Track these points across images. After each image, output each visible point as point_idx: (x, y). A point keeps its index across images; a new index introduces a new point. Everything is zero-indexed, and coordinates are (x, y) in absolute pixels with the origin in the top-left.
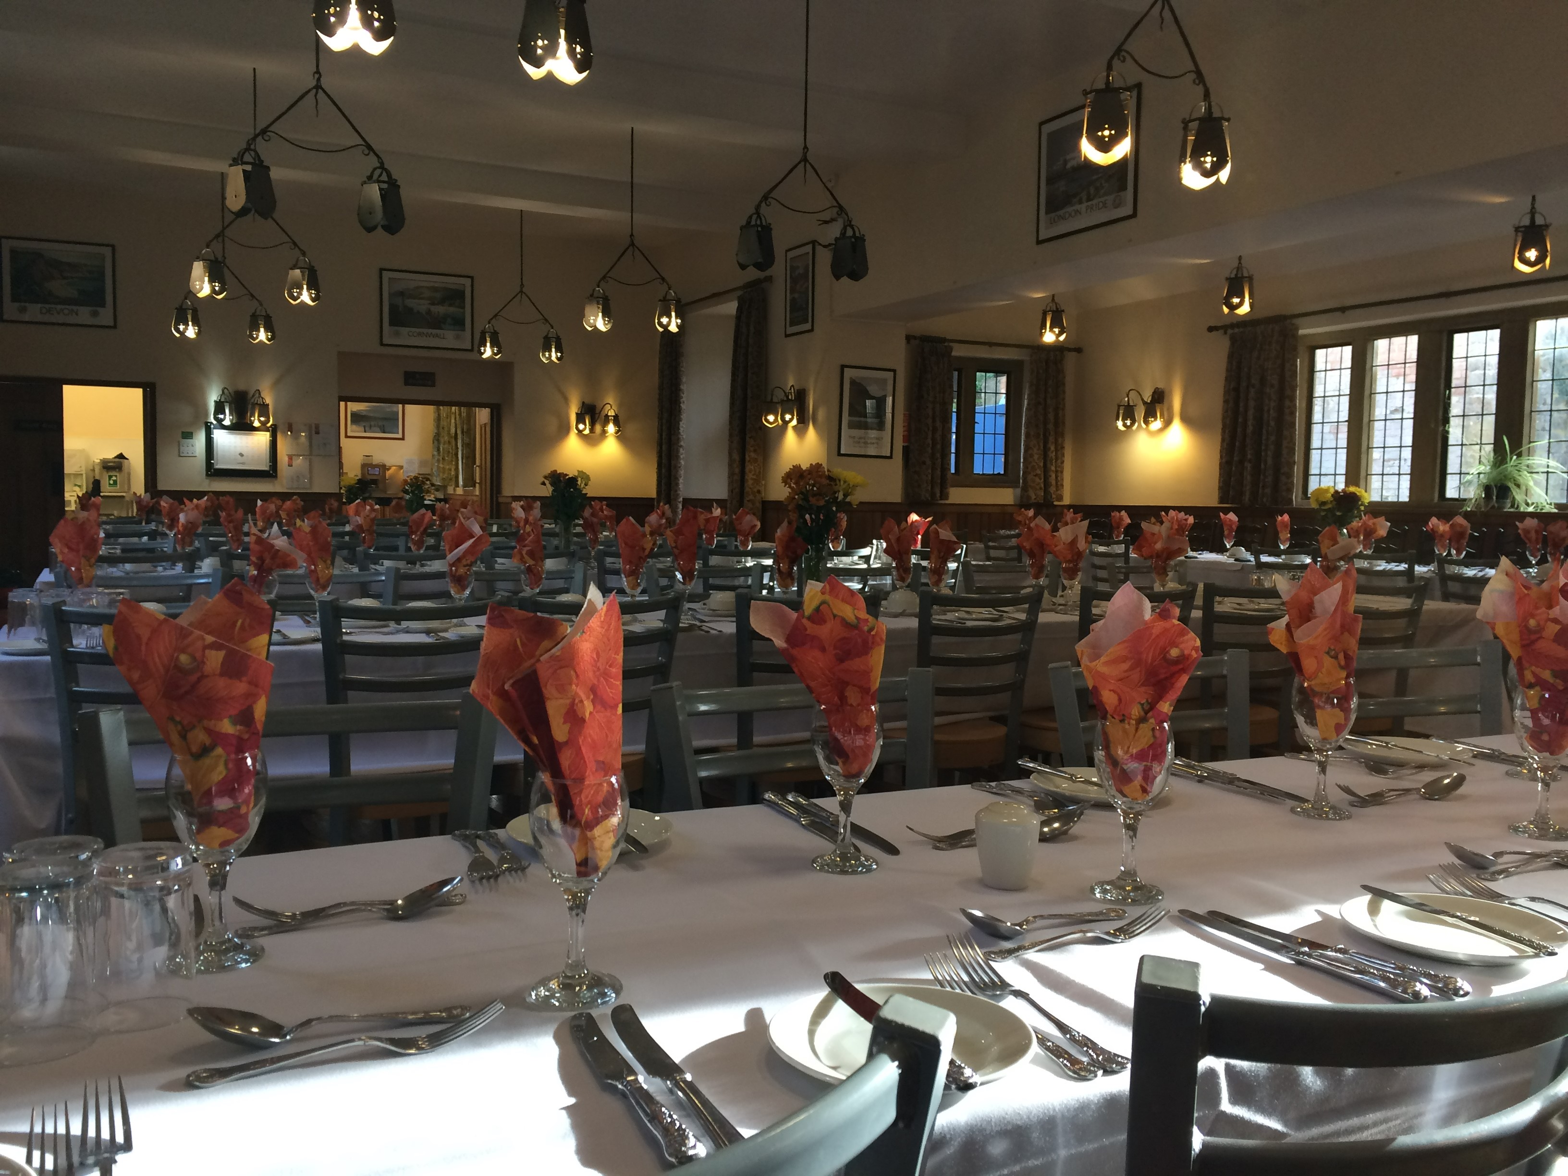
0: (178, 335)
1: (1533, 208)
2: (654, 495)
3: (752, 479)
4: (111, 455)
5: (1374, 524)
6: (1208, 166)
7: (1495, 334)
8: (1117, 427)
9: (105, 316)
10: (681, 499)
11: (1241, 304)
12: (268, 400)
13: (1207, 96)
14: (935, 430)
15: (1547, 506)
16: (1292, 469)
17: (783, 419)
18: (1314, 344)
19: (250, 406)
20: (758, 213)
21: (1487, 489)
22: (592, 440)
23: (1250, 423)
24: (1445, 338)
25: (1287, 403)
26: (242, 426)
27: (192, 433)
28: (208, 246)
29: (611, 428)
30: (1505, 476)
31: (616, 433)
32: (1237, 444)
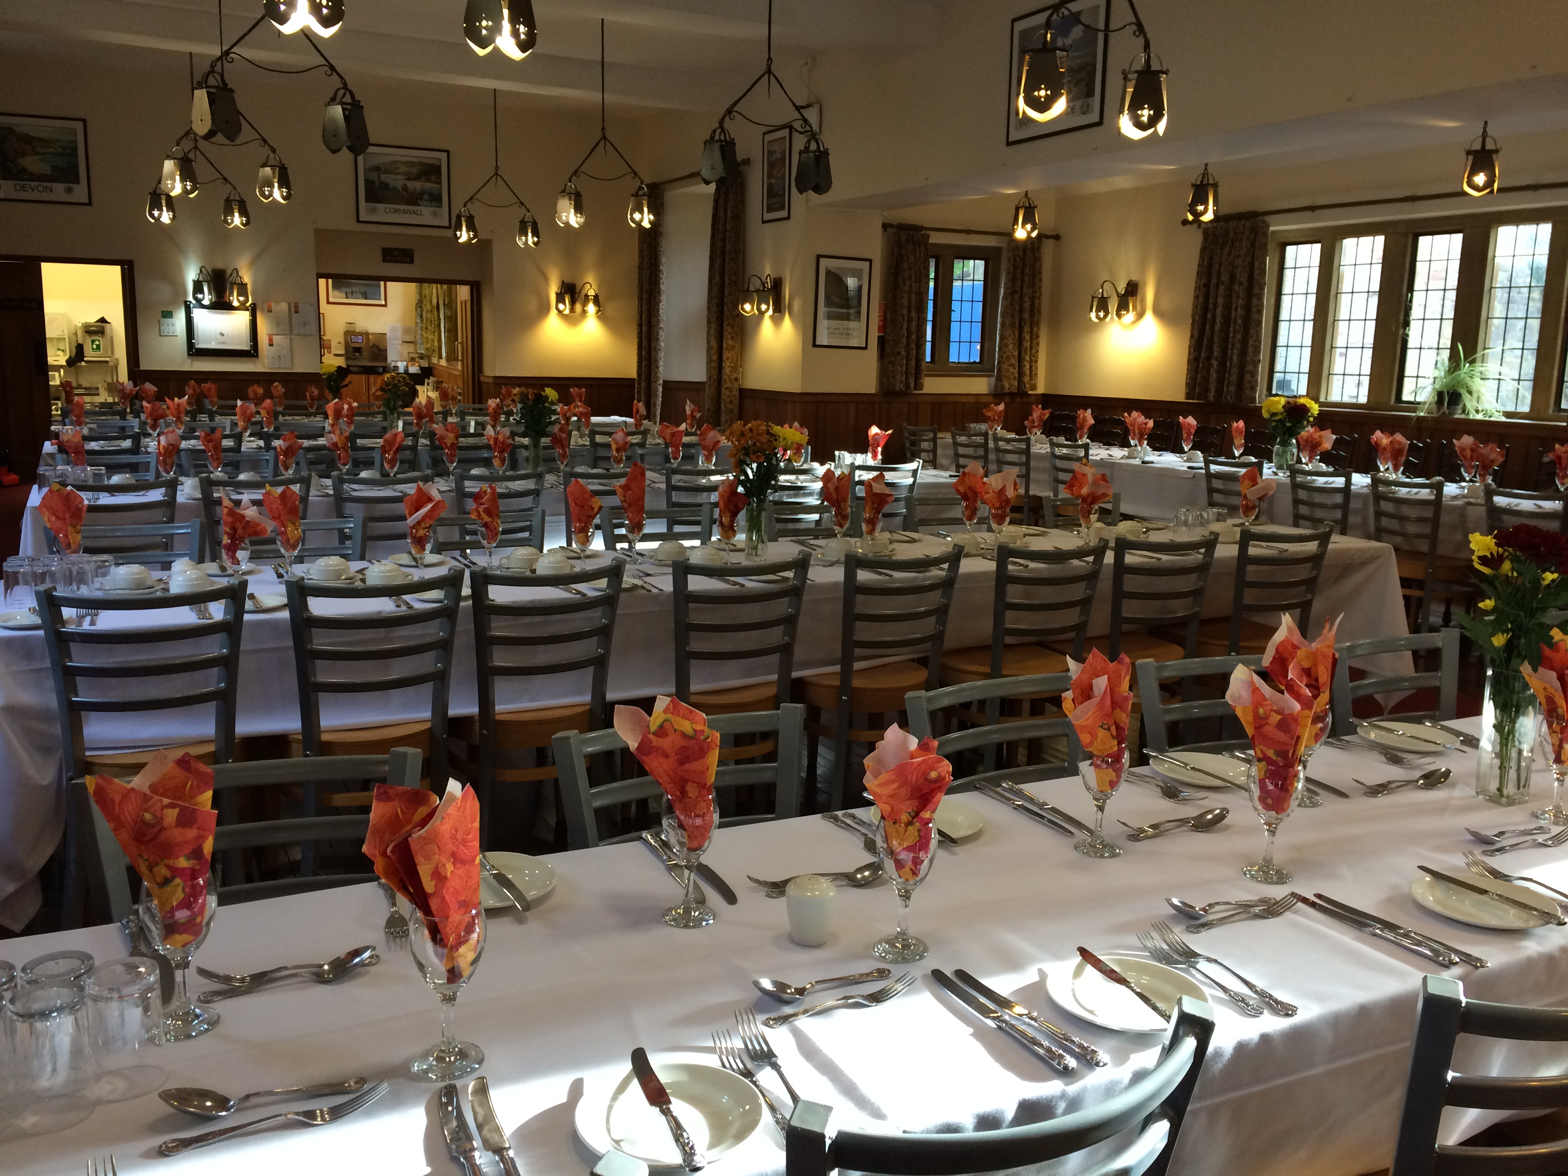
0: (153, 221)
1: (1485, 131)
2: (634, 375)
3: (729, 366)
4: (92, 319)
5: (1320, 437)
6: (1145, 119)
7: (1458, 238)
8: (1091, 320)
9: (80, 193)
10: (661, 382)
11: (1206, 210)
12: (247, 278)
13: (1147, 47)
14: (910, 321)
15: (1496, 414)
16: (1256, 367)
17: (759, 309)
18: (1284, 240)
19: (228, 286)
20: (721, 127)
21: (1440, 394)
22: (572, 319)
23: (1218, 319)
24: (1410, 241)
25: (1255, 301)
26: (221, 305)
27: (171, 312)
28: (178, 145)
29: (591, 308)
30: (1458, 382)
31: (597, 313)
32: (1205, 341)
